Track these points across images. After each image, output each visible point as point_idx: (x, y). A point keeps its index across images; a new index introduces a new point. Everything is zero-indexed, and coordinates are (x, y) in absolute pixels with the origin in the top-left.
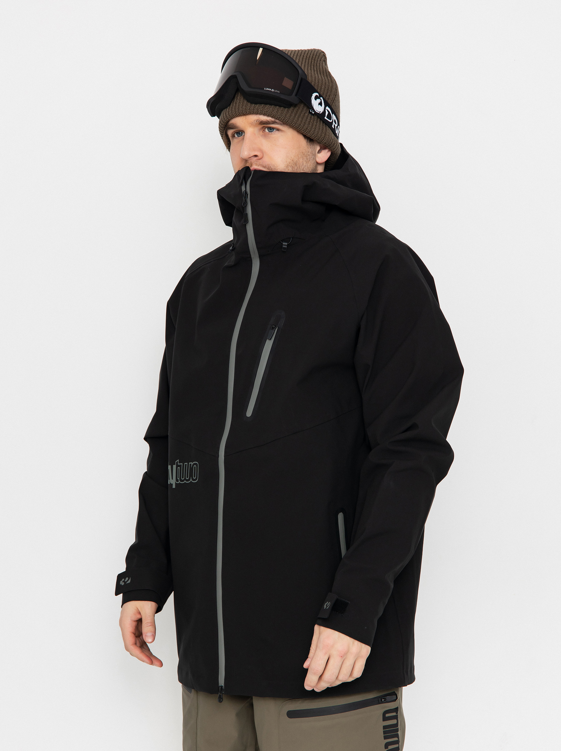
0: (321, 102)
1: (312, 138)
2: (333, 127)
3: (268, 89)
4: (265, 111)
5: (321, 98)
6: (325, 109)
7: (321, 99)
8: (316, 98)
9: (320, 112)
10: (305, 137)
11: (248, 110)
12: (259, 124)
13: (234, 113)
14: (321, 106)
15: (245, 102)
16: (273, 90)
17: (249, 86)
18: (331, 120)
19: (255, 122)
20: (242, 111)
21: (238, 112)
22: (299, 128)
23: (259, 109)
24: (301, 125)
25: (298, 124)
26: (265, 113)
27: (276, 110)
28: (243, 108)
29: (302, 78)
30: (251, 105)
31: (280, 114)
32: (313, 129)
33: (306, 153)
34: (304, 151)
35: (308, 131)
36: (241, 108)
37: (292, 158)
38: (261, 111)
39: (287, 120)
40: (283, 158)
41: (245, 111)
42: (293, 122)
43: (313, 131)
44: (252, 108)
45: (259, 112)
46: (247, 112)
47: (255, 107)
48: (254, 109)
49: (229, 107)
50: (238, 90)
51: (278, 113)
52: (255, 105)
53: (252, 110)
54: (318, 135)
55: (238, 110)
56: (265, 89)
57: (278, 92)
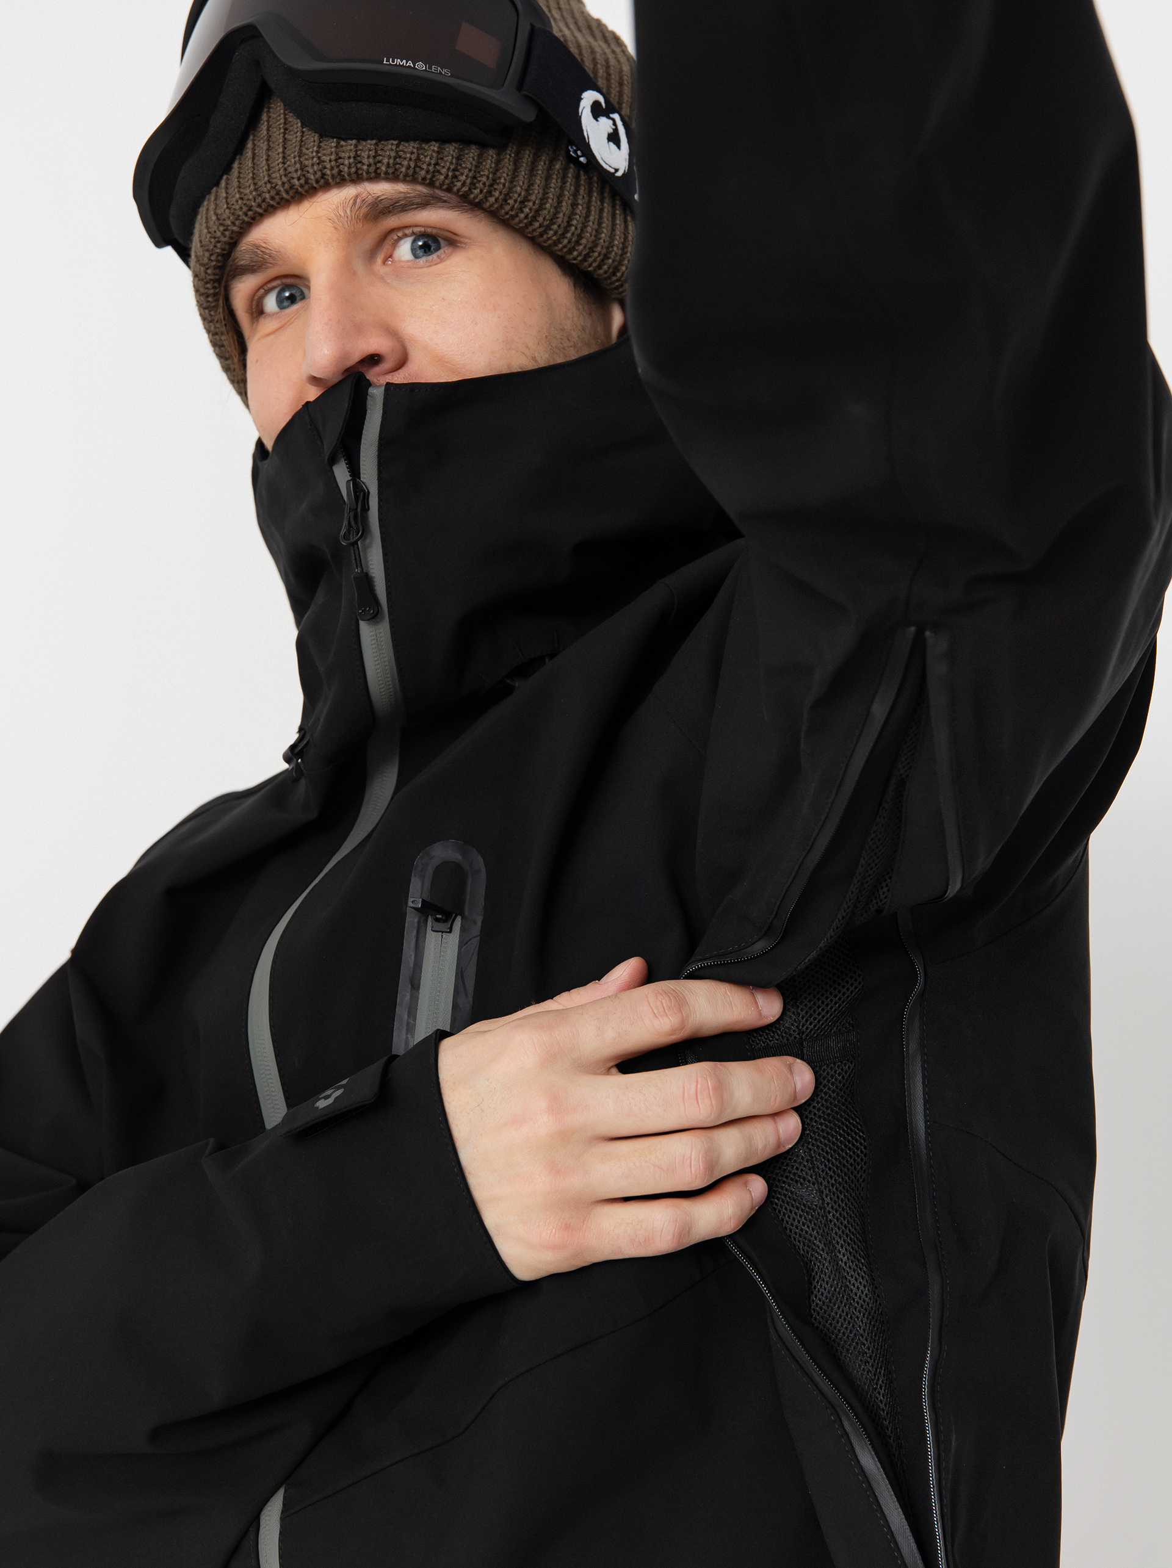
0: (616, 130)
3: (398, 61)
4: (389, 157)
5: (616, 116)
7: (613, 119)
8: (597, 110)
9: (617, 170)
11: (313, 165)
12: (365, 218)
13: (254, 193)
14: (619, 147)
15: (312, 138)
16: (420, 66)
17: (318, 56)
19: (348, 211)
20: (284, 179)
21: (269, 186)
22: (538, 221)
23: (363, 154)
24: (545, 209)
25: (534, 204)
26: (391, 165)
27: (433, 151)
28: (289, 166)
29: (533, 27)
30: (326, 145)
31: (454, 161)
32: (591, 228)
33: (574, 334)
34: (568, 326)
35: (573, 234)
36: (281, 166)
37: (528, 347)
38: (371, 160)
39: (487, 188)
40: (493, 353)
41: (299, 172)
42: (511, 195)
43: (591, 235)
44: (332, 153)
45: (363, 164)
46: (312, 177)
47: (344, 148)
48: (340, 158)
49: (228, 179)
50: (263, 97)
51: (445, 159)
52: (342, 143)
53: (330, 161)
54: (612, 251)
55: (266, 179)
56: (389, 62)
57: (445, 72)
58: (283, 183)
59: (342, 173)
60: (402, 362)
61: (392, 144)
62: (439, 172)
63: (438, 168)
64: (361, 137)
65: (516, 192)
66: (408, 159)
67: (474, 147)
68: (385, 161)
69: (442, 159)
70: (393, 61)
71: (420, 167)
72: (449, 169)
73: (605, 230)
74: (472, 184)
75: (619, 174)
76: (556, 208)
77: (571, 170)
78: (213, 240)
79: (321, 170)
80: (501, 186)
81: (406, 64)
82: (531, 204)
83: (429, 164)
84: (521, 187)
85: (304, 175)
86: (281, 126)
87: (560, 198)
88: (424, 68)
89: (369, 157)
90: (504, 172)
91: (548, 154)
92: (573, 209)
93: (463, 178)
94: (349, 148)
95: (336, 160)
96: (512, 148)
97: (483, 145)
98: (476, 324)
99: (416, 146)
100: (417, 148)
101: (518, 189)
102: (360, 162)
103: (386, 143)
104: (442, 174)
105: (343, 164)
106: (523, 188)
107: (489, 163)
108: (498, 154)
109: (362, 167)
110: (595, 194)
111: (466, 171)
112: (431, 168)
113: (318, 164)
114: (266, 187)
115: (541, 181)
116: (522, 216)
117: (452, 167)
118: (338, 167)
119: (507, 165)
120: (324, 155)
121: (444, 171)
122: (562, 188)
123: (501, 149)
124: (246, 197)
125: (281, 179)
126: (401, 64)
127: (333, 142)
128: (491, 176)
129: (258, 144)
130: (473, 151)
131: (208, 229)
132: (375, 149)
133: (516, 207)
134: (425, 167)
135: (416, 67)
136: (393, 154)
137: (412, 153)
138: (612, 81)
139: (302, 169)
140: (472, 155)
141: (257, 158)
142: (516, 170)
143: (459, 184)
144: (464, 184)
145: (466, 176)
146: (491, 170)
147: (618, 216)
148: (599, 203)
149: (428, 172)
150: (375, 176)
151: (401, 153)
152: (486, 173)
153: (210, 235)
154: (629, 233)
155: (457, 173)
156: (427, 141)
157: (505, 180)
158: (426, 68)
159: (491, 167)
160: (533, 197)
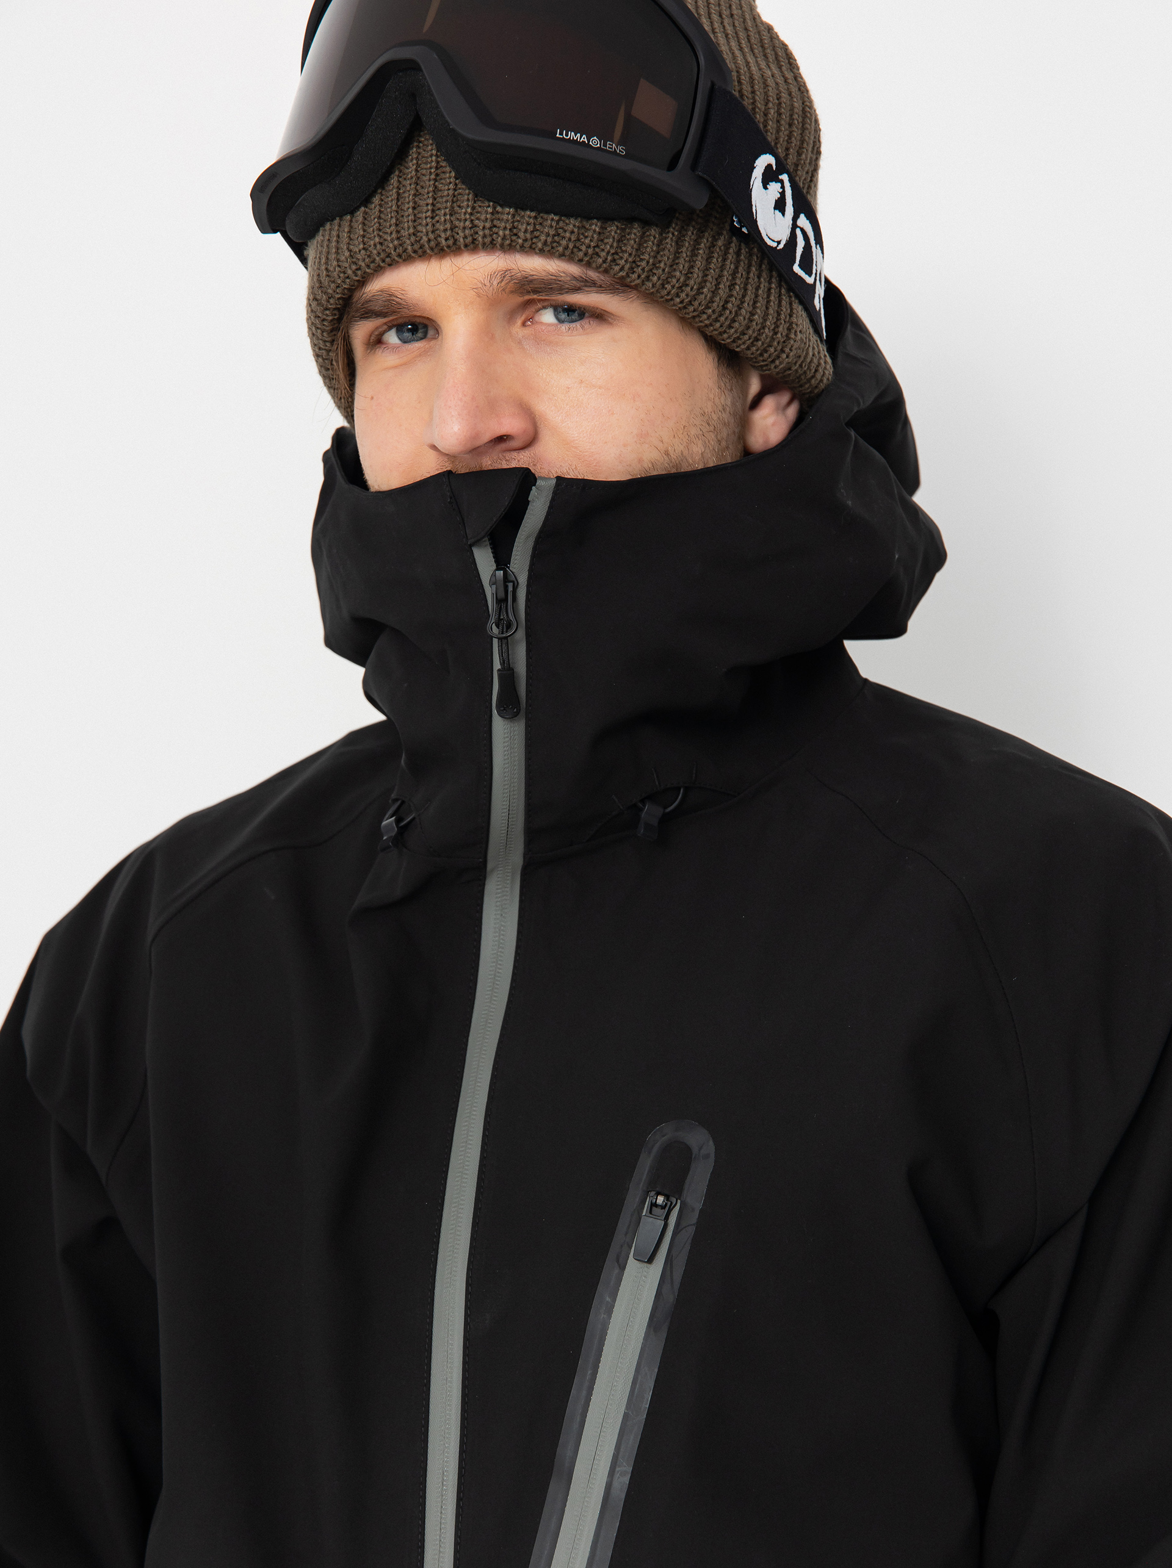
0: (783, 194)
1: (738, 347)
2: (818, 309)
3: (571, 135)
4: (548, 235)
5: (785, 177)
6: (794, 226)
7: (782, 182)
8: (769, 176)
9: (779, 243)
10: (713, 343)
11: (464, 228)
12: (512, 292)
13: (396, 242)
14: (783, 215)
15: (466, 196)
16: (594, 141)
17: (486, 118)
18: (810, 275)
19: (495, 283)
20: (431, 236)
21: (413, 238)
22: (693, 305)
23: (520, 227)
24: (702, 293)
25: (692, 289)
26: (549, 243)
27: (595, 231)
28: (438, 222)
29: (713, 84)
30: (480, 206)
31: (615, 245)
32: (746, 310)
33: (715, 417)
34: (709, 408)
35: (726, 318)
36: (429, 220)
37: (662, 441)
38: (528, 236)
39: (645, 274)
40: (625, 445)
41: (449, 233)
42: (670, 280)
43: (744, 319)
44: (487, 219)
45: (519, 237)
46: (462, 240)
47: (500, 215)
48: (495, 226)
49: (365, 213)
50: (414, 129)
51: (606, 241)
52: (499, 209)
53: (484, 228)
54: (763, 333)
55: (411, 231)
56: (562, 135)
57: (620, 151)
58: (429, 241)
59: (495, 242)
60: (531, 441)
61: (552, 220)
62: (597, 254)
63: (597, 250)
64: (520, 206)
65: (675, 276)
66: (567, 239)
67: (636, 225)
68: (543, 238)
69: (602, 240)
70: (567, 135)
71: (578, 248)
72: (608, 252)
73: (758, 311)
74: (632, 268)
75: (781, 246)
76: (713, 292)
77: (733, 245)
78: (342, 275)
79: (472, 235)
80: (660, 271)
81: (580, 139)
82: (689, 289)
83: (589, 247)
84: (681, 272)
85: (453, 236)
86: (433, 170)
87: (718, 279)
88: (598, 145)
89: (526, 231)
90: (665, 255)
91: (712, 230)
92: (730, 290)
93: (622, 262)
94: (505, 217)
95: (490, 228)
96: (676, 224)
97: (646, 223)
98: (613, 414)
99: (577, 224)
100: (578, 227)
101: (678, 274)
102: (516, 235)
103: (545, 216)
104: (599, 256)
105: (496, 233)
106: (683, 272)
107: (650, 246)
108: (661, 234)
109: (517, 240)
110: (754, 269)
111: (626, 255)
112: (590, 251)
113: (471, 228)
114: (409, 239)
115: (701, 262)
116: (678, 300)
117: (612, 251)
118: (491, 235)
119: (669, 246)
120: (478, 219)
121: (603, 254)
122: (722, 268)
123: (664, 227)
124: (386, 243)
125: (427, 235)
126: (575, 139)
127: (489, 206)
128: (651, 261)
129: (404, 183)
130: (635, 231)
131: (338, 262)
132: (534, 223)
133: (672, 292)
134: (584, 248)
135: (591, 143)
136: (552, 232)
137: (572, 232)
138: (783, 122)
139: (452, 229)
140: (633, 236)
141: (401, 200)
142: (677, 254)
143: (617, 268)
144: (622, 269)
145: (625, 261)
146: (652, 254)
147: (773, 291)
148: (756, 280)
149: (586, 254)
150: (529, 248)
151: (560, 231)
152: (646, 257)
153: (339, 269)
154: (782, 310)
155: (616, 257)
156: (588, 218)
157: (665, 264)
158: (600, 145)
159: (652, 251)
160: (692, 282)
